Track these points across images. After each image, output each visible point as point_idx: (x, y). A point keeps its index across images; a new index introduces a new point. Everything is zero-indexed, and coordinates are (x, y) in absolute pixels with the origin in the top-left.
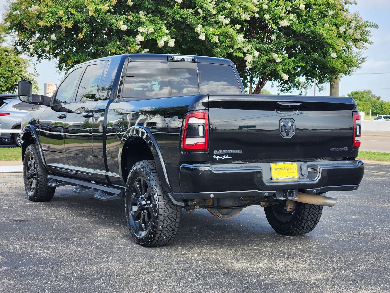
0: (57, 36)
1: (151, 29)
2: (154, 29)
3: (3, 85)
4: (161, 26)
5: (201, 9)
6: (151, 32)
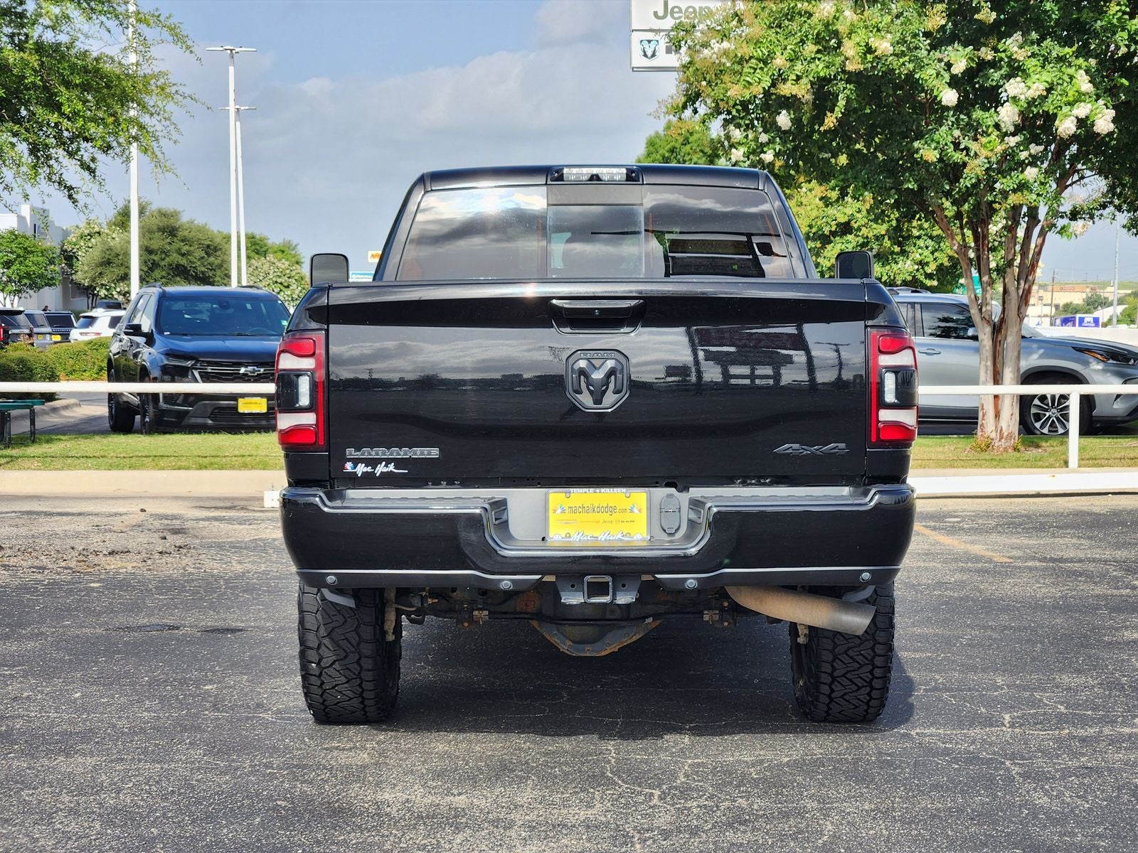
1: (1037, 84)
2: (1051, 84)
4: (1075, 72)
6: (1038, 93)
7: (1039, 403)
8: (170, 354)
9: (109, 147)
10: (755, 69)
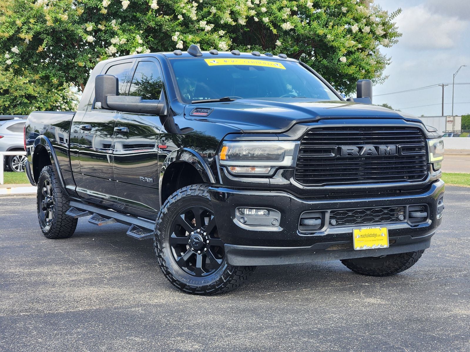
0: (20, 49)
1: (123, 39)
2: (128, 39)
4: (136, 35)
5: (181, 15)
6: (124, 42)
10: (8, 27)
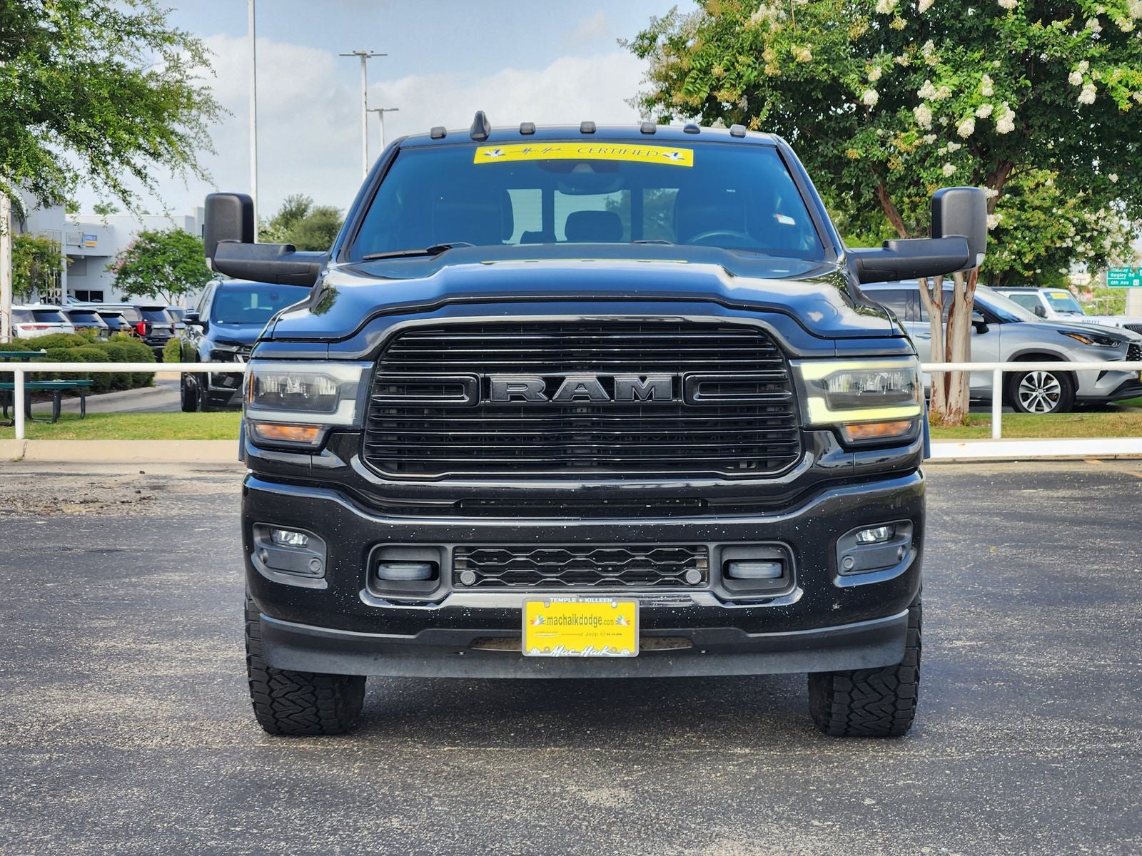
1: (943, 88)
2: (958, 87)
3: (1026, 250)
4: (982, 75)
5: (1095, 19)
6: (944, 96)
7: (1027, 384)
8: (218, 341)
9: (160, 155)
10: (696, 79)
